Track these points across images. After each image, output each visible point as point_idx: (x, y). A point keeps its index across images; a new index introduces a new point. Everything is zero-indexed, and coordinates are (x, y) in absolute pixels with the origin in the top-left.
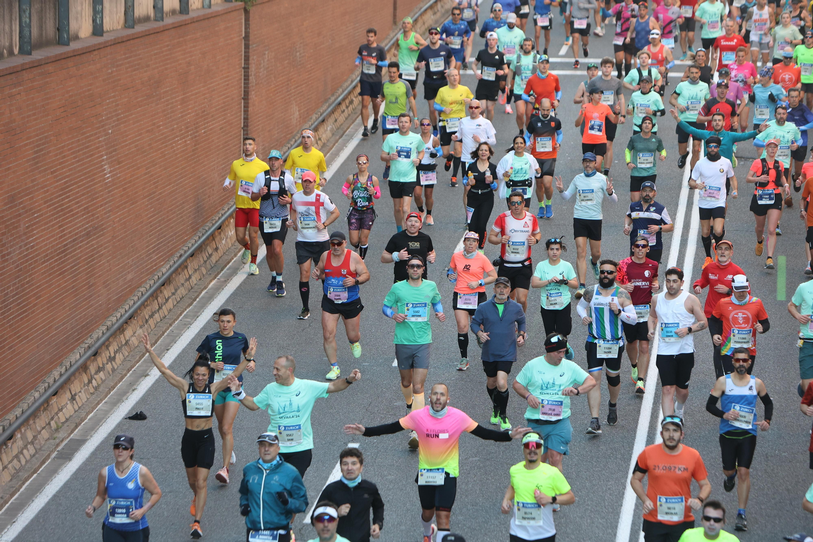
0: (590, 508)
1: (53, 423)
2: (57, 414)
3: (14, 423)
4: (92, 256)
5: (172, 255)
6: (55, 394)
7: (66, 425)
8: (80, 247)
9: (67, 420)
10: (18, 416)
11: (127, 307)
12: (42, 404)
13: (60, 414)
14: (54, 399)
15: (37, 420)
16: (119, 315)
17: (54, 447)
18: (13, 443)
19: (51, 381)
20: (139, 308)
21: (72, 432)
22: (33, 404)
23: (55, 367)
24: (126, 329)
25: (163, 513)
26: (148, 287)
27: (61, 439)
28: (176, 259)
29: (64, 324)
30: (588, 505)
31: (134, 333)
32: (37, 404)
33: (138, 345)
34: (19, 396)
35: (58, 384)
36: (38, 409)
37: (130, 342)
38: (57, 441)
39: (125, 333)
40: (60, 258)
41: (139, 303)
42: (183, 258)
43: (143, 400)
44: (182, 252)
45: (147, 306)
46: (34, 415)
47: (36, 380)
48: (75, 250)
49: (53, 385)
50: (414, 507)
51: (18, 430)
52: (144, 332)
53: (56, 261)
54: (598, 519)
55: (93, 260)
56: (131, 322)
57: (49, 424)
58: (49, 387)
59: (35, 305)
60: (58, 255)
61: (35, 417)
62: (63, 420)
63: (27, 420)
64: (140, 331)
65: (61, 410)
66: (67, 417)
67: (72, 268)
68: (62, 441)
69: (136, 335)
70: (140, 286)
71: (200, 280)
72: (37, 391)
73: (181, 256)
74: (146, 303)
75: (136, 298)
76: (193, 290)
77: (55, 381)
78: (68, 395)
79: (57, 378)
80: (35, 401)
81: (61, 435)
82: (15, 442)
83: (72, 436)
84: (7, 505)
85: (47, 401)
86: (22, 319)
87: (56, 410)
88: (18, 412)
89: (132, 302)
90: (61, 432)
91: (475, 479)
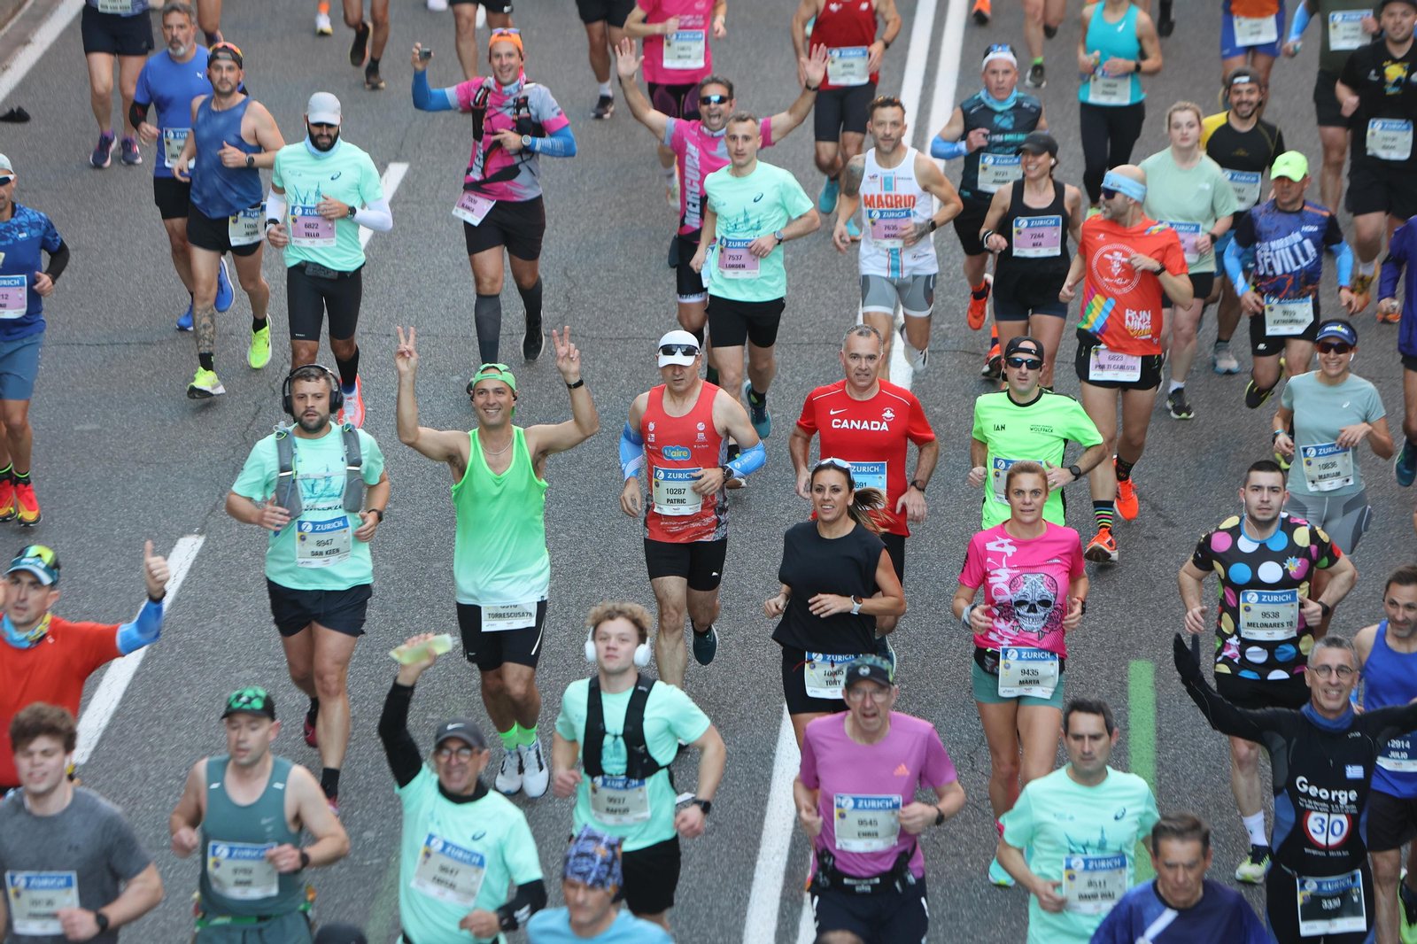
0: (811, 272)
30: (808, 267)
43: (23, 86)
54: (826, 292)
91: (612, 224)
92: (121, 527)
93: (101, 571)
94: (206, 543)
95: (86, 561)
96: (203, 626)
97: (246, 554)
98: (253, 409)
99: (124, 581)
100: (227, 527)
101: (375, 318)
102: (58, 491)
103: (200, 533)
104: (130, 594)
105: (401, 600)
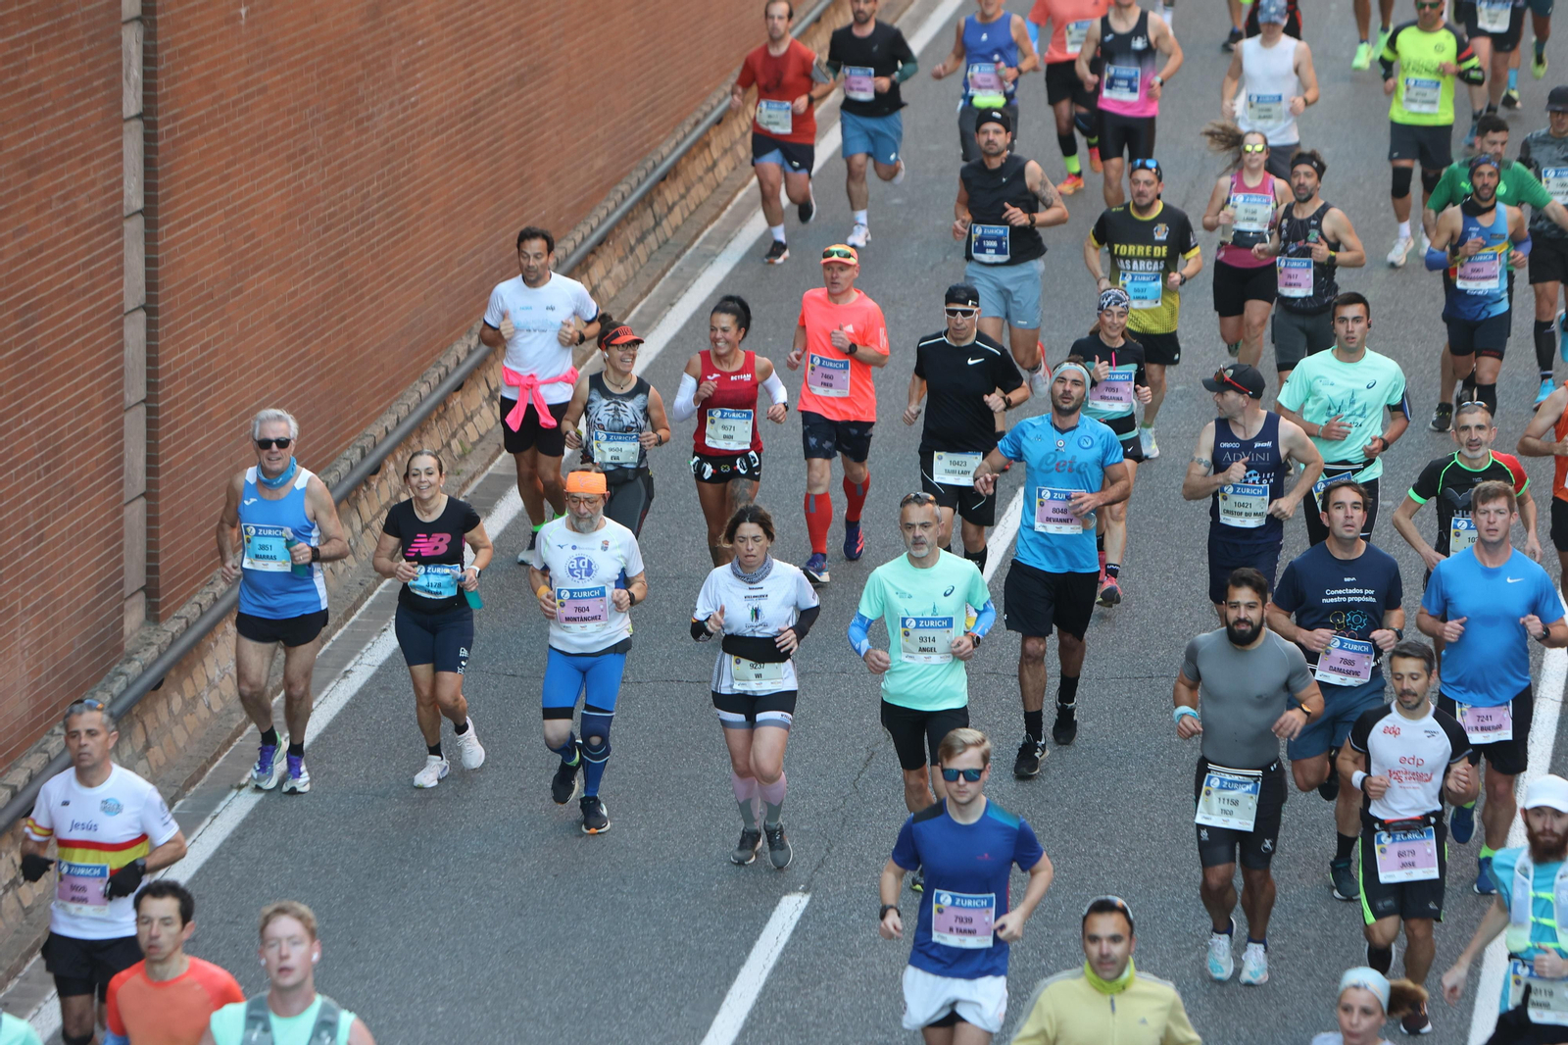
1: (455, 443)
2: (462, 426)
3: (381, 442)
4: (529, 121)
5: (681, 121)
6: (459, 387)
7: (479, 447)
8: (505, 105)
9: (482, 438)
10: (389, 428)
11: (594, 222)
12: (434, 407)
13: (469, 427)
14: (458, 398)
15: (426, 438)
16: (578, 237)
17: (457, 489)
18: (380, 481)
19: (451, 362)
20: (618, 224)
21: (491, 461)
22: (418, 406)
23: (459, 336)
24: (592, 264)
25: (664, 616)
26: (634, 182)
27: (471, 474)
28: (687, 129)
29: (474, 254)
31: (609, 272)
32: (424, 408)
33: (615, 296)
34: (392, 390)
35: (463, 369)
36: (426, 418)
37: (601, 290)
38: (464, 478)
39: (591, 271)
40: (468, 127)
41: (618, 214)
42: (701, 128)
44: (699, 115)
45: (633, 219)
46: (421, 428)
47: (422, 361)
48: (496, 110)
49: (455, 370)
50: (1145, 611)
51: (390, 457)
52: (625, 270)
53: (459, 132)
55: (528, 131)
56: (602, 251)
57: (448, 445)
58: (447, 374)
59: (419, 218)
60: (463, 119)
61: (422, 431)
62: (474, 437)
63: (405, 439)
64: (619, 270)
65: (469, 419)
66: (482, 431)
67: (489, 144)
68: (472, 478)
69: (612, 275)
70: (618, 181)
71: (734, 169)
72: (425, 382)
73: (697, 123)
74: (630, 215)
75: (611, 205)
76: (720, 190)
77: (458, 363)
78: (484, 391)
79: (462, 358)
80: (422, 401)
81: (470, 466)
82: (385, 478)
83: (491, 468)
84: (371, 598)
85: (444, 402)
86: (396, 243)
87: (461, 419)
88: (389, 421)
89: (605, 212)
90: (472, 461)
92: (720, 883)
93: (697, 931)
94: (811, 901)
95: (681, 920)
96: (807, 994)
97: (855, 916)
98: (864, 755)
99: (722, 942)
100: (834, 884)
101: (1001, 656)
102: (653, 842)
103: (805, 891)
104: (728, 957)
105: (1025, 970)
